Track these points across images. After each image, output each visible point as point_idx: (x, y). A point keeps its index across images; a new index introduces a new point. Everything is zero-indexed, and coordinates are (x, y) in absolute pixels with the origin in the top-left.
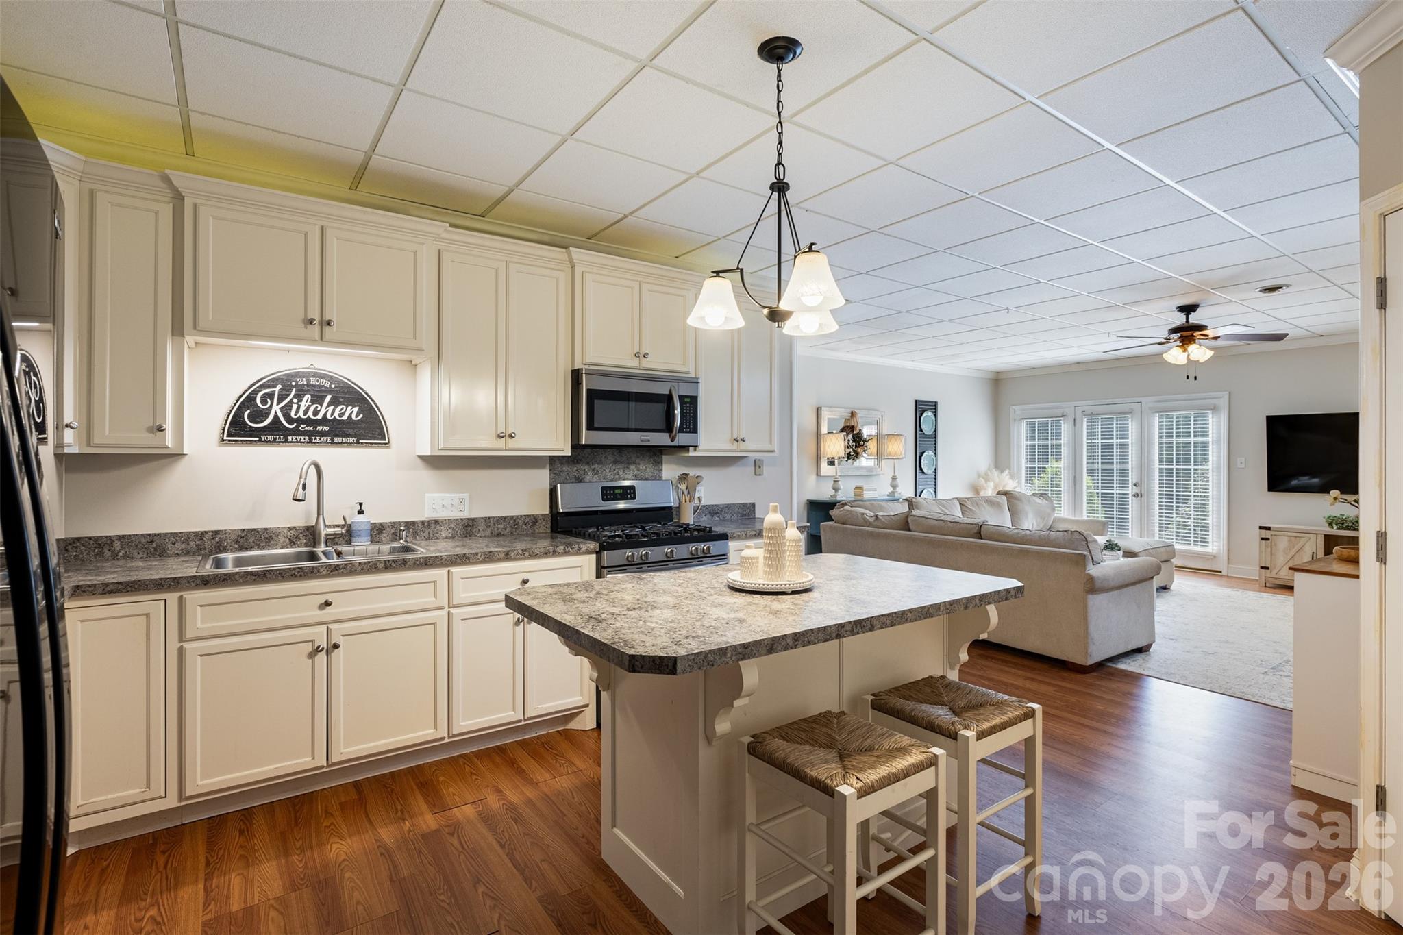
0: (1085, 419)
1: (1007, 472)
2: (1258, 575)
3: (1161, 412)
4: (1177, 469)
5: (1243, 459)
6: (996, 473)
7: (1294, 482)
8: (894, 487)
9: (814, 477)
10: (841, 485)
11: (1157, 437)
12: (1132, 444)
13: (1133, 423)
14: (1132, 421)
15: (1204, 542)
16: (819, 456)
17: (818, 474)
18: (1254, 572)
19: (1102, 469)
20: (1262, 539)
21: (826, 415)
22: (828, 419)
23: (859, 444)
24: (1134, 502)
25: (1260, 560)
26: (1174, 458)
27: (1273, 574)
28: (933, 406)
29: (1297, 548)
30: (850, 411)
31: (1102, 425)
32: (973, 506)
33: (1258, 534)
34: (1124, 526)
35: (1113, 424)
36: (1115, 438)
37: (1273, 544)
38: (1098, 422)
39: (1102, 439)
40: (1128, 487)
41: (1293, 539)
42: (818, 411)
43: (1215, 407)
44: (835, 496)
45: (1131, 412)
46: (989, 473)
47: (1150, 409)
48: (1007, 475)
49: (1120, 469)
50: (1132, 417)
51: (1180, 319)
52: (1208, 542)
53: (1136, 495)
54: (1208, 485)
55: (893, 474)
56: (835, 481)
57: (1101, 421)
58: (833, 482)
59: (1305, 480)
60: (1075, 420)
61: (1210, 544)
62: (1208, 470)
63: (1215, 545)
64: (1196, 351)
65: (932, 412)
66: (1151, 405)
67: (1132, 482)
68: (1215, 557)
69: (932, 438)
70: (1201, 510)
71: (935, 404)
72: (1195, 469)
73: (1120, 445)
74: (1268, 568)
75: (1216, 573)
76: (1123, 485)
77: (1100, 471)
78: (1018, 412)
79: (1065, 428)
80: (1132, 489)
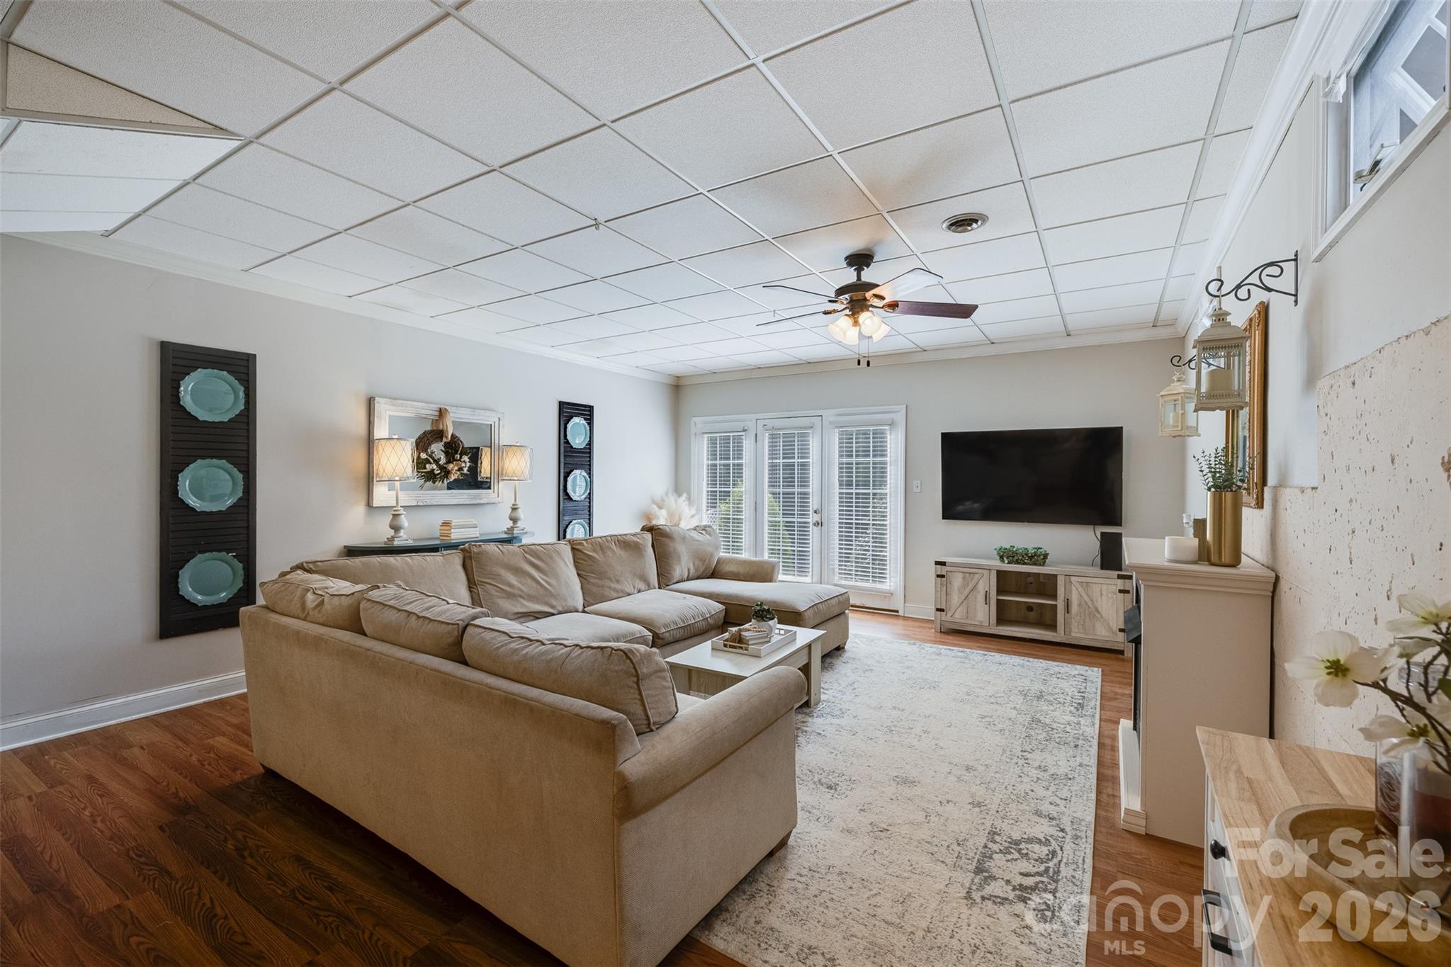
0: (767, 434)
1: (685, 495)
2: (934, 616)
3: (841, 427)
4: (857, 494)
5: (919, 482)
6: (672, 499)
7: (960, 508)
8: (515, 520)
9: (361, 509)
10: (404, 521)
11: (837, 456)
12: (813, 463)
13: (814, 440)
14: (813, 437)
15: (881, 576)
16: (371, 476)
17: (369, 504)
18: (930, 613)
19: (783, 494)
20: (938, 576)
21: (384, 410)
22: (390, 416)
23: (453, 458)
24: (814, 531)
25: (936, 601)
26: (854, 481)
27: (948, 618)
28: (587, 412)
29: (971, 586)
30: (436, 407)
31: (783, 442)
32: (595, 551)
33: (932, 570)
34: (805, 560)
35: (794, 441)
36: (796, 457)
37: (948, 582)
38: (780, 438)
39: (784, 458)
40: (809, 515)
41: (967, 575)
42: (370, 403)
43: (892, 423)
44: (392, 539)
45: (812, 427)
46: (665, 498)
47: (831, 423)
48: (684, 501)
49: (801, 494)
50: (813, 433)
51: (849, 276)
52: (885, 578)
53: (816, 524)
54: (887, 512)
55: (513, 502)
56: (394, 515)
57: (783, 438)
58: (392, 516)
59: (968, 505)
60: (756, 435)
61: (888, 580)
62: (886, 494)
63: (893, 582)
64: (868, 322)
65: (585, 419)
66: (831, 419)
67: (813, 509)
68: (892, 594)
69: (585, 453)
70: (880, 541)
71: (590, 409)
72: (874, 494)
73: (801, 465)
74: (943, 610)
75: (892, 613)
76: (804, 513)
77: (781, 496)
78: (699, 426)
79: (748, 444)
80: (813, 517)
